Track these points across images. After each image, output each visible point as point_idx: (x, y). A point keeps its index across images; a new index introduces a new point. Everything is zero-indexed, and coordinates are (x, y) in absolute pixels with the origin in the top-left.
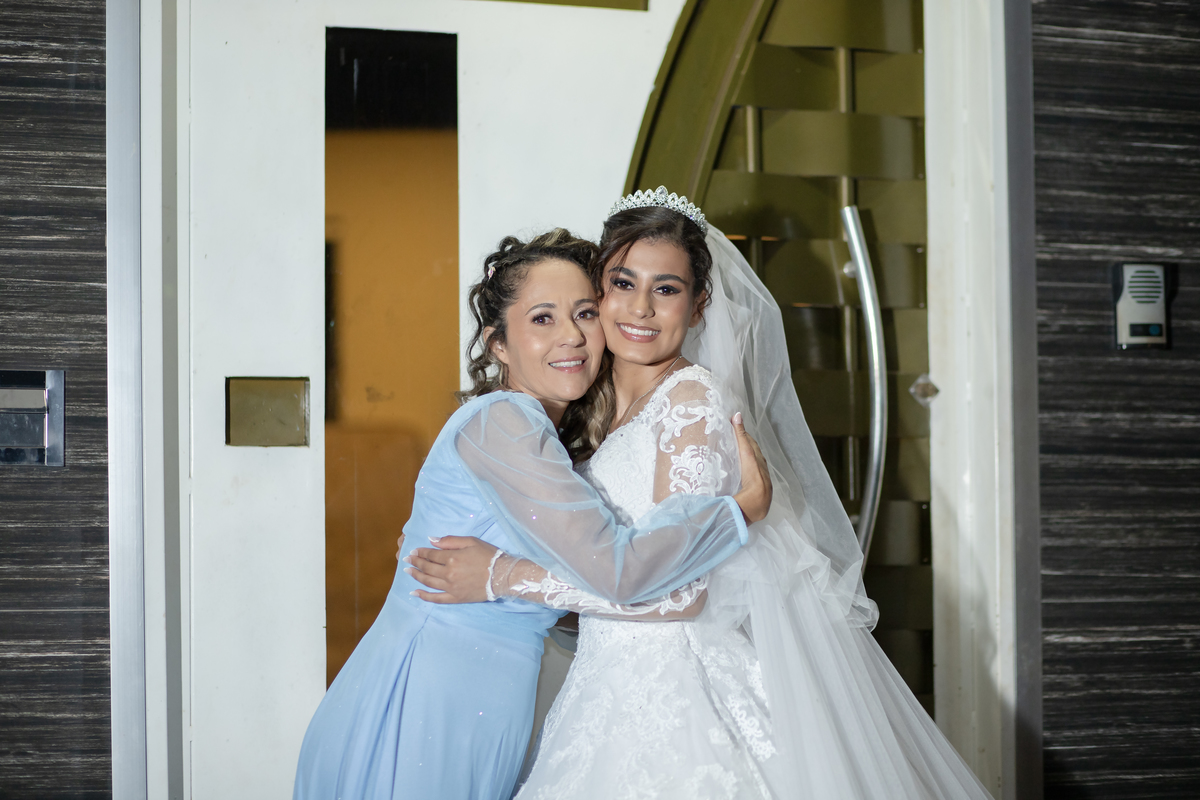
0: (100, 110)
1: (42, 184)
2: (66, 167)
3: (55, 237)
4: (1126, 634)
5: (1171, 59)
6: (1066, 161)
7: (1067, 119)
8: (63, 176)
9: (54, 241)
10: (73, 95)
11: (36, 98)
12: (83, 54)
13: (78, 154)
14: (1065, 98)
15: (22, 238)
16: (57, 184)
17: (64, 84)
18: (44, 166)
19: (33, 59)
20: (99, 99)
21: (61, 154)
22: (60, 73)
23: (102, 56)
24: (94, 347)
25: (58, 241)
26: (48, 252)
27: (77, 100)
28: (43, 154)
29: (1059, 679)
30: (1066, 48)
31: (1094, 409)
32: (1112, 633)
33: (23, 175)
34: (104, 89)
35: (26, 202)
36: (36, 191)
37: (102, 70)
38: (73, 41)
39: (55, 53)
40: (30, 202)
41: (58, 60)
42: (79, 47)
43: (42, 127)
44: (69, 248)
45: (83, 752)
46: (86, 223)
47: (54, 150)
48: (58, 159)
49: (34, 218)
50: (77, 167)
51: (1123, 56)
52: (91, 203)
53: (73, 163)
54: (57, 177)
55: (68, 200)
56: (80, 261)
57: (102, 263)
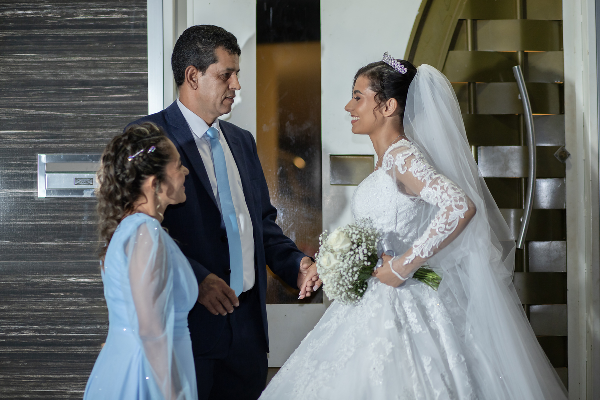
0: (145, 38)
1: (120, 72)
2: (130, 64)
3: (125, 96)
8: (129, 68)
9: (125, 97)
10: (133, 32)
11: (116, 34)
12: (138, 13)
13: (135, 58)
15: (111, 96)
16: (126, 72)
17: (129, 27)
18: (120, 64)
19: (115, 17)
20: (145, 33)
21: (128, 58)
22: (127, 22)
23: (146, 13)
25: (127, 97)
26: (122, 102)
27: (135, 34)
28: (120, 58)
33: (111, 68)
34: (147, 28)
35: (112, 80)
36: (117, 75)
37: (146, 20)
38: (133, 7)
39: (125, 13)
40: (114, 80)
41: (126, 16)
42: (136, 10)
43: (120, 47)
44: (132, 100)
46: (139, 89)
47: (125, 56)
48: (126, 60)
49: (116, 87)
50: (135, 64)
52: (141, 80)
53: (133, 62)
54: (126, 69)
55: (131, 79)
56: (136, 105)
57: (147, 106)
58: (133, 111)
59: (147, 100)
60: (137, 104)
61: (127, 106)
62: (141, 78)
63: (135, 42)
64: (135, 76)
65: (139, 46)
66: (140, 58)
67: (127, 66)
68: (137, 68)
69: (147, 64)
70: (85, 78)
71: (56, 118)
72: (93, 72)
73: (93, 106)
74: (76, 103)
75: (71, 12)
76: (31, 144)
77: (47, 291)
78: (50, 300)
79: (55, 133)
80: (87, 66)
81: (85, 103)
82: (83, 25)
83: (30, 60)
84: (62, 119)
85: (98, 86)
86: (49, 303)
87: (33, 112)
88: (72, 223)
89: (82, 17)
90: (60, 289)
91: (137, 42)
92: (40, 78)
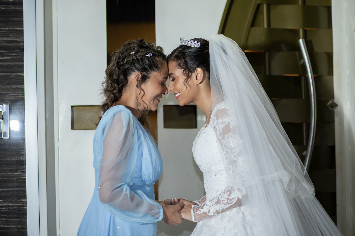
0: (22, 12)
2: (9, 33)
8: (8, 36)
9: (5, 59)
13: (13, 28)
16: (6, 39)
17: (8, 4)
18: (1, 33)
20: (21, 9)
21: (8, 28)
24: (20, 96)
25: (7, 59)
26: (3, 63)
27: (13, 9)
28: (1, 29)
34: (23, 5)
43: (1, 19)
44: (10, 62)
46: (17, 53)
47: (5, 27)
48: (6, 30)
50: (13, 33)
52: (18, 46)
54: (6, 37)
55: (10, 45)
56: (14, 66)
57: (22, 66)
58: (11, 70)
59: (23, 61)
60: (15, 64)
61: (7, 66)
62: (18, 44)
63: (13, 16)
64: (12, 43)
65: (16, 19)
66: (17, 29)
67: (7, 34)
68: (15, 36)
69: (23, 33)
91: (14, 16)
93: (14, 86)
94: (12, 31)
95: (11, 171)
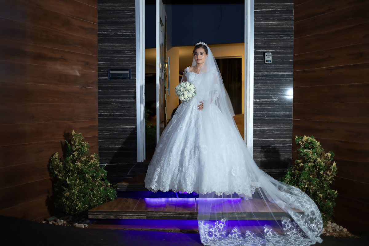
0: (135, 39)
3: (130, 54)
4: (266, 100)
5: (274, 25)
6: (258, 39)
7: (259, 34)
10: (132, 37)
11: (128, 38)
12: (133, 33)
14: (258, 31)
15: (126, 54)
19: (127, 33)
22: (130, 35)
23: (135, 33)
24: (134, 66)
28: (129, 44)
29: (256, 106)
30: (259, 25)
31: (262, 72)
32: (263, 100)
33: (126, 47)
34: (136, 36)
36: (128, 48)
37: (135, 34)
39: (130, 33)
40: (127, 50)
42: (133, 32)
43: (129, 41)
45: (133, 111)
46: (134, 52)
49: (128, 52)
51: (267, 25)
55: (131, 49)
56: (133, 56)
57: (135, 56)
58: (132, 58)
59: (135, 55)
61: (131, 56)
62: (134, 49)
65: (133, 41)
66: (134, 44)
67: (130, 46)
68: (133, 47)
69: (136, 46)
70: (120, 49)
71: (113, 59)
72: (122, 48)
73: (122, 56)
74: (118, 55)
75: (116, 32)
76: (106, 66)
77: (111, 103)
78: (111, 105)
79: (113, 63)
80: (120, 46)
81: (120, 56)
82: (119, 36)
83: (106, 44)
84: (114, 59)
85: (123, 51)
86: (111, 106)
87: (107, 58)
88: (117, 86)
89: (119, 34)
90: (114, 102)
92: (108, 49)
93: (133, 63)
94: (132, 45)
95: (132, 90)
